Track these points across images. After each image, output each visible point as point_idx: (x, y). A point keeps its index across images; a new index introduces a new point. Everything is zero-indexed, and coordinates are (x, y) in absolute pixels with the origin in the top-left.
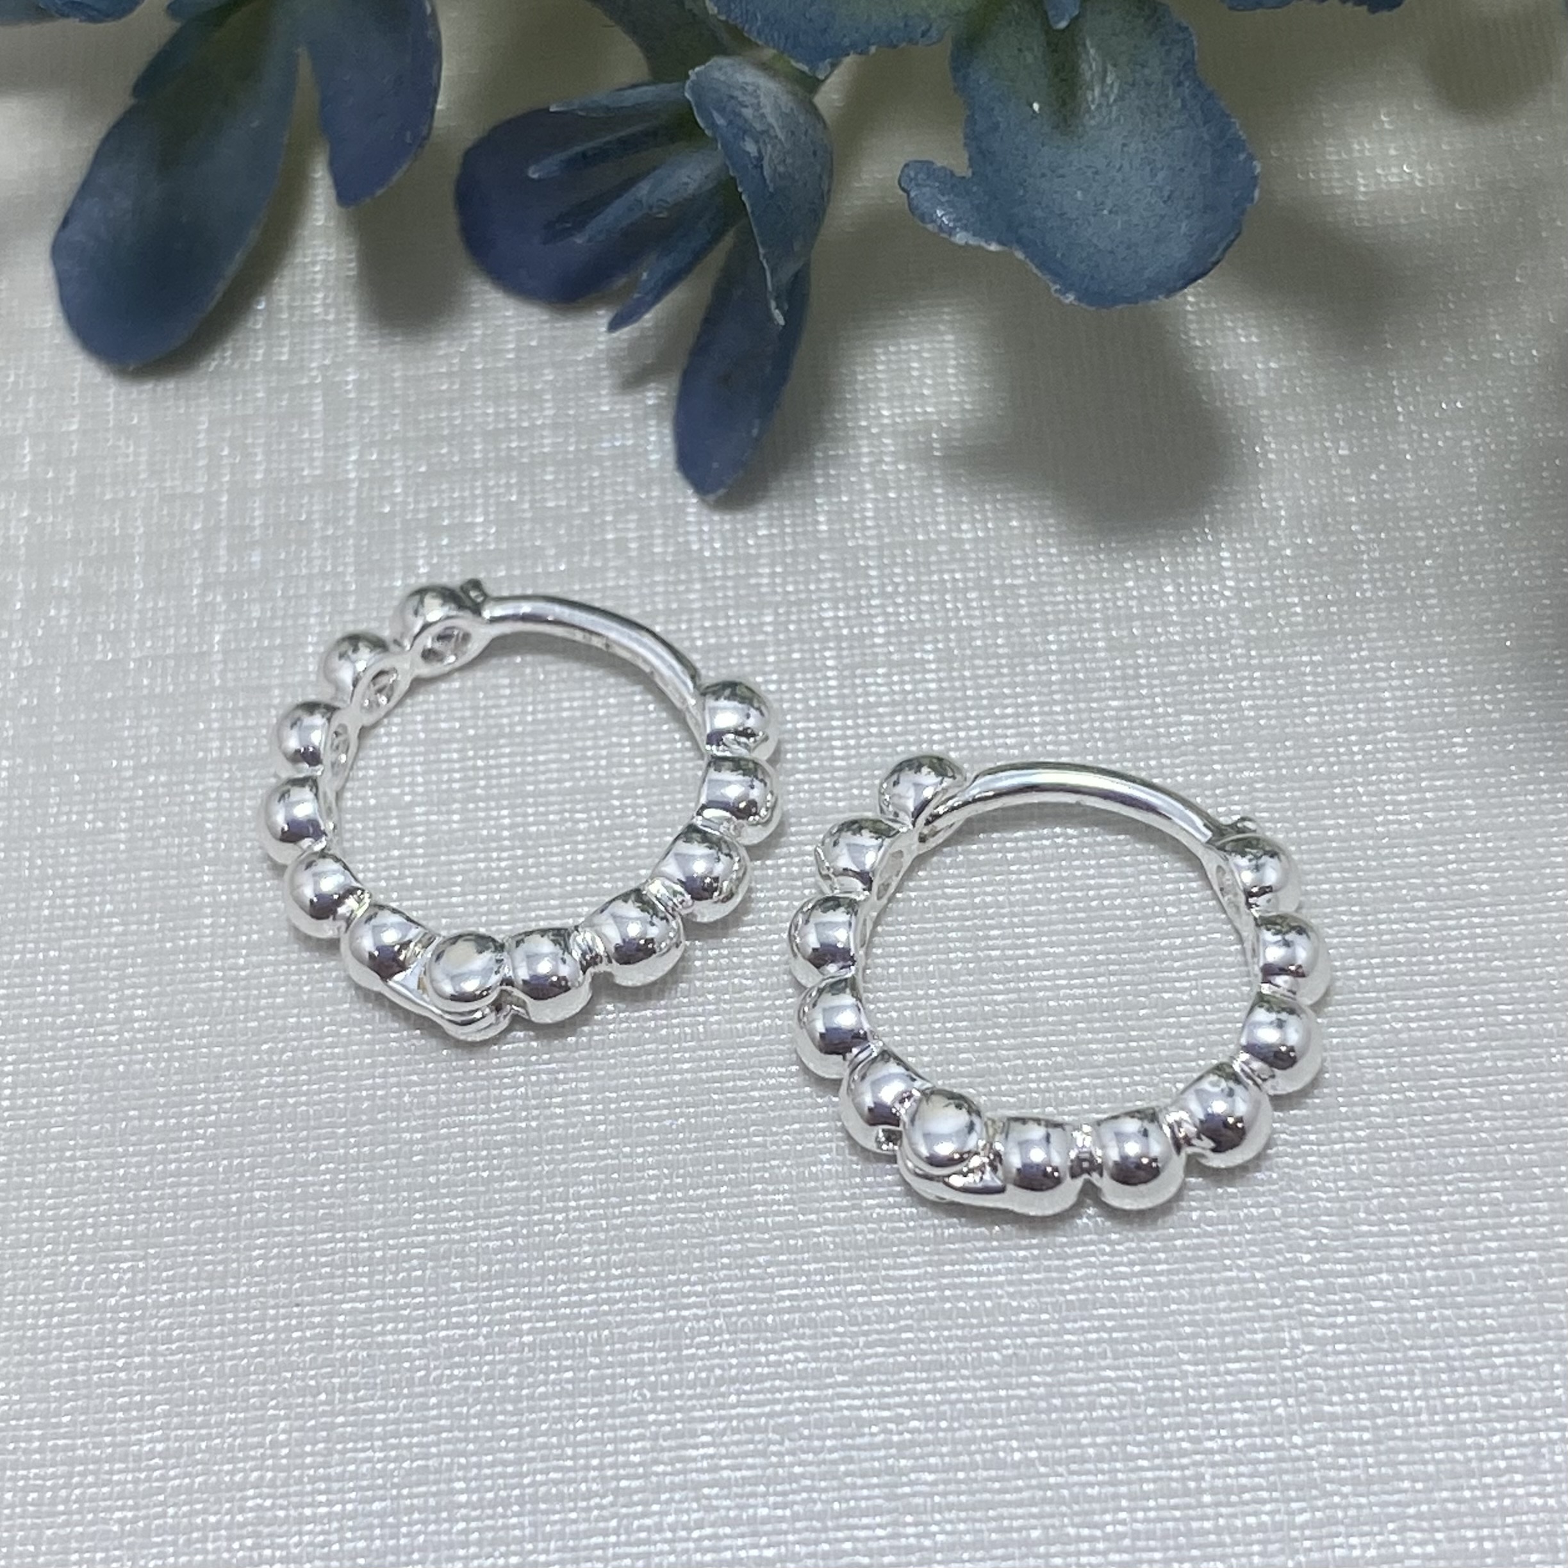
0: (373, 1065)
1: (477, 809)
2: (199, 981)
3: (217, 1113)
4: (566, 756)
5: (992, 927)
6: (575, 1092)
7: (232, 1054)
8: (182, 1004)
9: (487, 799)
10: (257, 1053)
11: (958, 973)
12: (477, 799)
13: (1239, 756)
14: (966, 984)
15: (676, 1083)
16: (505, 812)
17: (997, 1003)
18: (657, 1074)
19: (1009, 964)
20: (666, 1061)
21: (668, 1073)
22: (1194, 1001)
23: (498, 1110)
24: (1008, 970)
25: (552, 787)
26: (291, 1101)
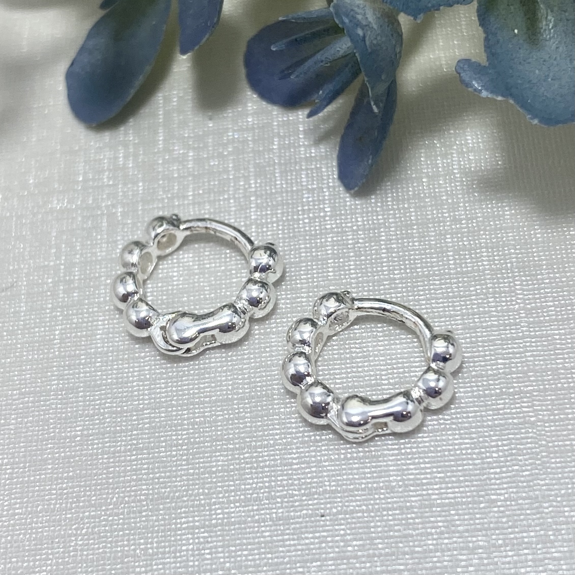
0: (124, 535)
1: (172, 411)
2: (45, 495)
3: (52, 560)
4: (213, 385)
5: (410, 464)
6: (216, 547)
7: (60, 530)
8: (37, 507)
9: (177, 406)
10: (71, 529)
11: (394, 487)
12: (173, 406)
13: (526, 379)
14: (398, 492)
15: (262, 542)
16: (185, 412)
17: (413, 501)
18: (254, 538)
19: (419, 482)
20: (258, 532)
21: (259, 537)
22: (506, 500)
23: (180, 557)
24: (418, 485)
25: (207, 399)
26: (85, 553)
